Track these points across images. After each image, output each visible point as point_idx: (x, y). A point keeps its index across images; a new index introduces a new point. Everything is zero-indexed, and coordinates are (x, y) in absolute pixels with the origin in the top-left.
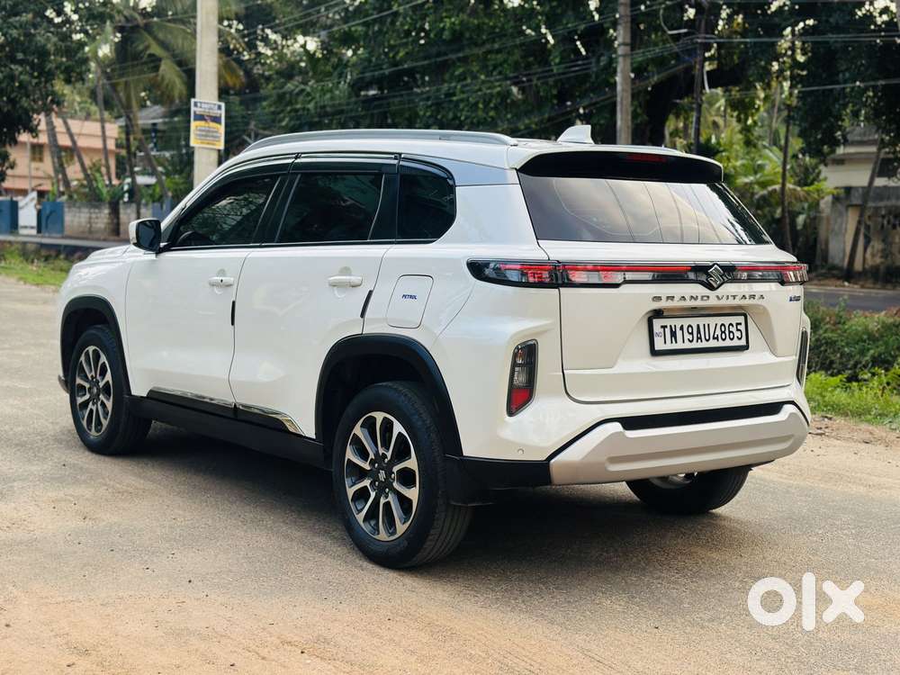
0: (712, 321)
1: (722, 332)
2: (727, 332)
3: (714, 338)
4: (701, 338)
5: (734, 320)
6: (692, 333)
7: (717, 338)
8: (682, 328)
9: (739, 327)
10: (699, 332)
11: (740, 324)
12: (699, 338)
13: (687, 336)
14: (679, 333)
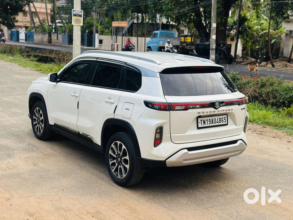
0: (216, 117)
1: (220, 120)
2: (221, 120)
3: (217, 122)
4: (213, 123)
5: (223, 117)
6: (210, 122)
7: (218, 122)
8: (207, 120)
9: (225, 119)
10: (212, 121)
11: (225, 118)
12: (212, 123)
13: (209, 122)
14: (206, 122)
